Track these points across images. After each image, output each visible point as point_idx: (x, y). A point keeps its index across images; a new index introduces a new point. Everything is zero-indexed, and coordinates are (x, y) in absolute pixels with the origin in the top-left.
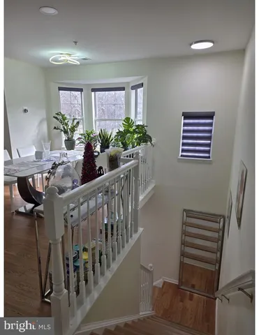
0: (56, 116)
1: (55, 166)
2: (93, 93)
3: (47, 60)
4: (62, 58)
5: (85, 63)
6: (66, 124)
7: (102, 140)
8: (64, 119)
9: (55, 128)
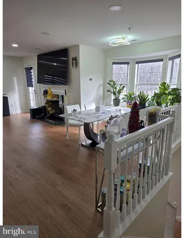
0: (109, 82)
1: (111, 118)
2: (137, 65)
3: (107, 44)
4: (118, 41)
5: (134, 43)
6: (116, 88)
7: (140, 100)
8: (114, 84)
9: (108, 91)
